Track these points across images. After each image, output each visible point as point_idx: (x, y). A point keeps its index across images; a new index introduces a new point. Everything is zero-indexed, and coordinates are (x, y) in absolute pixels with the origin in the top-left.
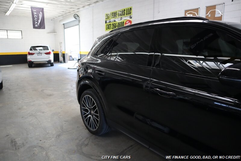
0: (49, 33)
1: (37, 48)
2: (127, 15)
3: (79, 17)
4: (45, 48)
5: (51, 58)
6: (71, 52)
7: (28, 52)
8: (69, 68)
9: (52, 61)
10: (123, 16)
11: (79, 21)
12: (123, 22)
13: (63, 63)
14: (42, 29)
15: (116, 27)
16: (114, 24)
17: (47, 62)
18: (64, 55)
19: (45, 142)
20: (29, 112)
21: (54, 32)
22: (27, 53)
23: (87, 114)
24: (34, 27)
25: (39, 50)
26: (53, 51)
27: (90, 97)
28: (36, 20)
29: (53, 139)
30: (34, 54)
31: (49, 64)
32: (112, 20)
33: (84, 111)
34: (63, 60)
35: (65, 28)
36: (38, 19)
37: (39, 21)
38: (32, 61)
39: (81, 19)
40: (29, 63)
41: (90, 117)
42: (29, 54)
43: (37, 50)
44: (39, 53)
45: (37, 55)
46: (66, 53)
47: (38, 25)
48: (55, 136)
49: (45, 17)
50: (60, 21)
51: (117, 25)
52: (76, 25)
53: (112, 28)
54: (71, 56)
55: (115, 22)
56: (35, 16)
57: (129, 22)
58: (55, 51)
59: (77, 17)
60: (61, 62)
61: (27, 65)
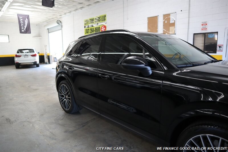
0: (34, 37)
1: (23, 51)
2: (103, 21)
3: (62, 23)
4: (31, 51)
5: (37, 59)
6: (55, 54)
7: (15, 54)
8: (53, 69)
9: (38, 62)
10: (99, 22)
11: (62, 26)
12: (99, 27)
13: (48, 64)
14: (28, 33)
15: (93, 32)
16: (92, 29)
17: (33, 63)
18: (48, 57)
19: (31, 119)
20: (18, 102)
21: (39, 36)
22: (15, 56)
23: (63, 98)
24: (21, 32)
25: (26, 53)
26: (38, 53)
27: (65, 85)
28: (22, 25)
29: (38, 117)
30: (21, 56)
31: (35, 65)
32: (90, 25)
33: (61, 96)
34: (48, 61)
35: (49, 33)
36: (24, 25)
37: (26, 27)
38: (19, 62)
39: (63, 24)
40: (16, 65)
41: (65, 101)
42: (17, 56)
43: (23, 53)
44: (26, 55)
45: (23, 57)
46: (50, 55)
47: (24, 30)
48: (40, 115)
49: (30, 23)
50: (45, 26)
51: (94, 30)
52: (59, 30)
53: (90, 33)
54: (55, 58)
55: (93, 28)
56: (22, 22)
57: (104, 27)
58: (40, 53)
59: (60, 23)
60: (46, 63)
61: (14, 67)
